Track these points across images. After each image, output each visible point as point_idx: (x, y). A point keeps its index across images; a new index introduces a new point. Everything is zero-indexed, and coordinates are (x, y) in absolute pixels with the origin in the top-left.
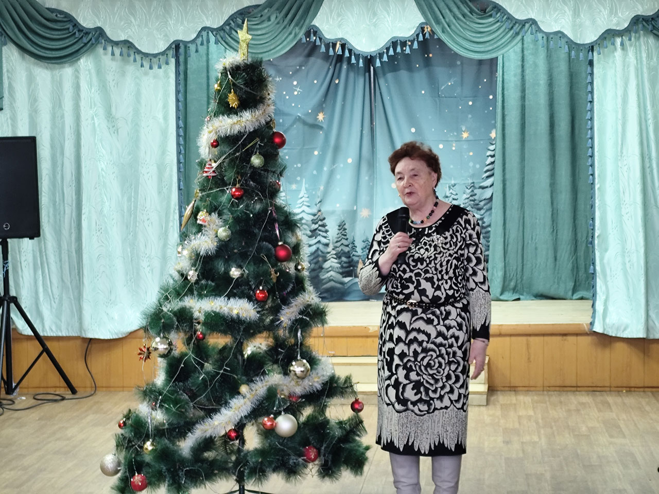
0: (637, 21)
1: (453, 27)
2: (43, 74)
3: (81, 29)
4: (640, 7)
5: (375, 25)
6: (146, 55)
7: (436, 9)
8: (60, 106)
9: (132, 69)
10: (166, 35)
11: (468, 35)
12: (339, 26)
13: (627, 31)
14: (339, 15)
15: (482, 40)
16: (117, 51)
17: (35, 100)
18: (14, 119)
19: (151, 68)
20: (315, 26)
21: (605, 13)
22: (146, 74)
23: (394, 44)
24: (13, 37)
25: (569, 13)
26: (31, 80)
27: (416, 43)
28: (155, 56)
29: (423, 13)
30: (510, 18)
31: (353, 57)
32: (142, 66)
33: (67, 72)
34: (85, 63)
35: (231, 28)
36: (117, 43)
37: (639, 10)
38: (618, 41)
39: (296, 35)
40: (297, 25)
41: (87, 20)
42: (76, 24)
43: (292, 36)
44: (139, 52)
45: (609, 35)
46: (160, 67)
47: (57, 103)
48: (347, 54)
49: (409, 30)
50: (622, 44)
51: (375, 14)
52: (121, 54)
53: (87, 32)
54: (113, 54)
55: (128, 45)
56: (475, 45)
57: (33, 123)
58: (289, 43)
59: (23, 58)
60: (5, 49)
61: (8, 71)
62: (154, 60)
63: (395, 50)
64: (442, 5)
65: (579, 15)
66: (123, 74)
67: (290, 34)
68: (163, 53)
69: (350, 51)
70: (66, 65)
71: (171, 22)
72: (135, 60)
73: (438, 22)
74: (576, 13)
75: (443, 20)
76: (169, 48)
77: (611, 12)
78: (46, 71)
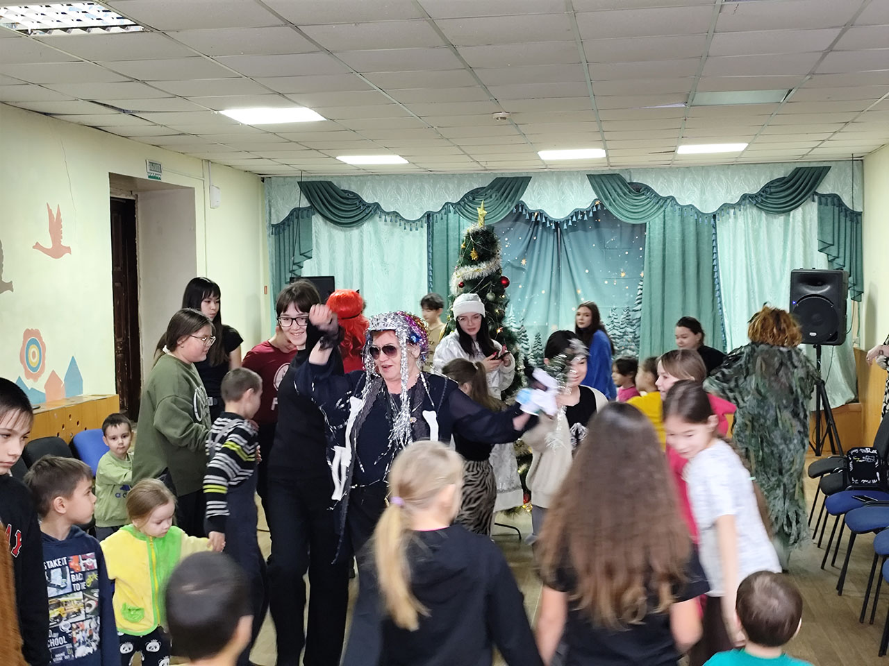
0: (745, 197)
1: (617, 202)
2: (339, 234)
3: (364, 204)
4: (747, 189)
5: (563, 201)
6: (408, 221)
7: (605, 190)
8: (350, 256)
9: (398, 231)
10: (421, 208)
11: (628, 207)
12: (539, 202)
13: (739, 204)
14: (538, 194)
15: (636, 211)
16: (388, 219)
17: (334, 252)
18: (319, 264)
19: (411, 230)
20: (522, 201)
21: (723, 192)
22: (408, 234)
23: (576, 213)
24: (320, 211)
25: (698, 192)
26: (331, 237)
27: (591, 212)
28: (414, 222)
29: (597, 193)
30: (657, 195)
31: (548, 222)
32: (405, 228)
33: (355, 232)
34: (367, 227)
35: (465, 203)
36: (388, 213)
37: (746, 190)
38: (732, 211)
39: (509, 208)
40: (510, 201)
41: (368, 198)
42: (361, 201)
43: (506, 208)
44: (403, 219)
45: (725, 207)
46: (417, 230)
47: (348, 253)
48: (544, 221)
49: (587, 204)
50: (734, 214)
51: (563, 193)
52: (391, 221)
53: (369, 206)
54: (386, 221)
55: (396, 214)
56: (632, 214)
57: (332, 267)
58: (504, 213)
59: (326, 223)
60: (313, 217)
61: (316, 232)
62: (413, 224)
63: (577, 218)
64: (609, 187)
65: (704, 194)
66: (392, 234)
67: (505, 207)
68: (419, 220)
69: (546, 218)
70: (355, 228)
71: (425, 199)
72: (400, 225)
73: (607, 199)
74: (703, 192)
75: (610, 197)
76: (423, 217)
77: (727, 192)
78: (341, 232)
